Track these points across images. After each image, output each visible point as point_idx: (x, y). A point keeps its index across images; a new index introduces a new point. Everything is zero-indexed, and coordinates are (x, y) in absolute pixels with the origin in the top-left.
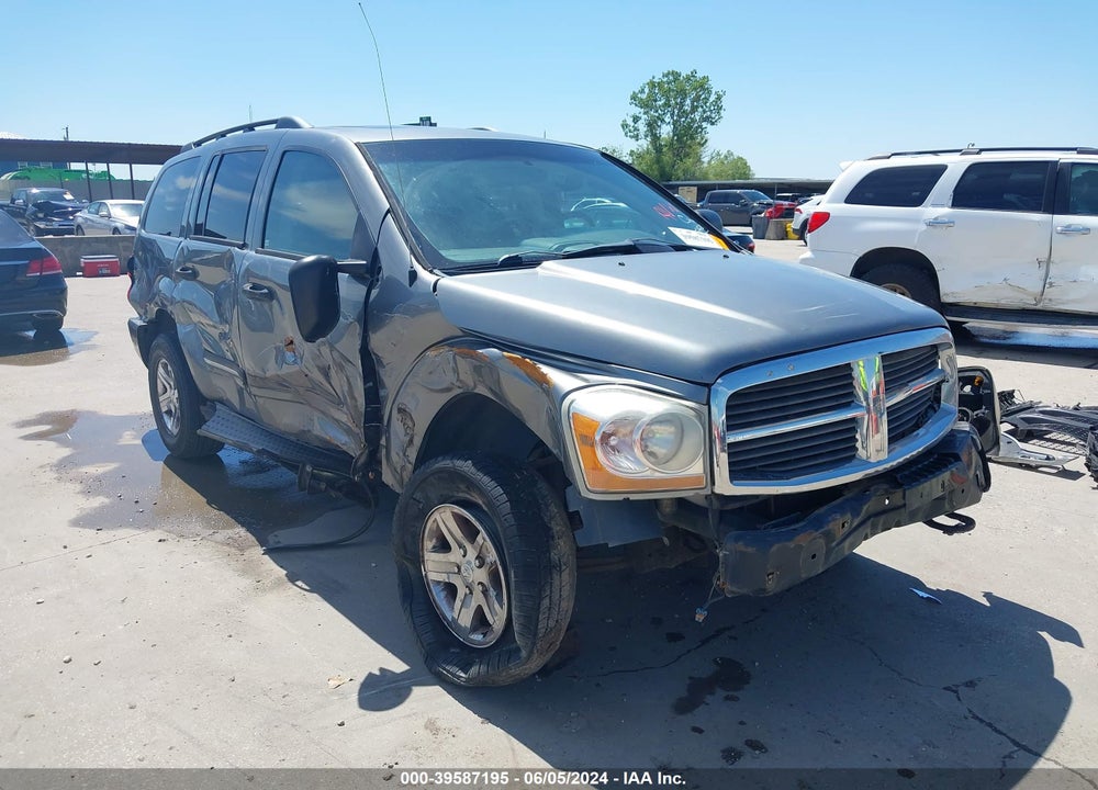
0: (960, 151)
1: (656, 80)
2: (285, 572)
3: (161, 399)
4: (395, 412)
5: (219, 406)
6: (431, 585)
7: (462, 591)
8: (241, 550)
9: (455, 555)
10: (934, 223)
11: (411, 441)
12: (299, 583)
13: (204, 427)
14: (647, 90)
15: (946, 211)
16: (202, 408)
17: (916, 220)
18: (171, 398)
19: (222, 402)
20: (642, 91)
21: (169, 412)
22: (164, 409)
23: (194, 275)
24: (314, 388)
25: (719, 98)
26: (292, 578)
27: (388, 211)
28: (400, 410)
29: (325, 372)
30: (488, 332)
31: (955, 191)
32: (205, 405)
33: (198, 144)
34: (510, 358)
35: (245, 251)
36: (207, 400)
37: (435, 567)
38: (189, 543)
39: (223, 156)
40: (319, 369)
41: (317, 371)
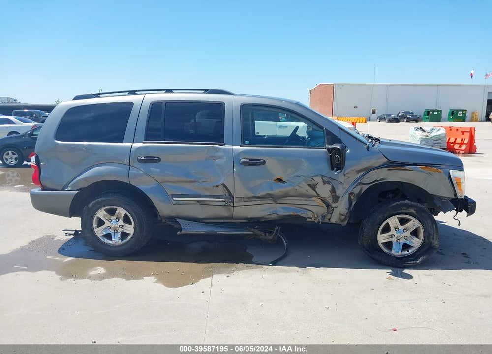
2: (295, 267)
3: (97, 229)
6: (381, 245)
11: (351, 204)
12: (308, 267)
13: (183, 229)
22: (101, 235)
23: (158, 160)
26: (302, 267)
27: (339, 128)
28: (351, 193)
35: (228, 146)
40: (309, 185)
41: (308, 186)
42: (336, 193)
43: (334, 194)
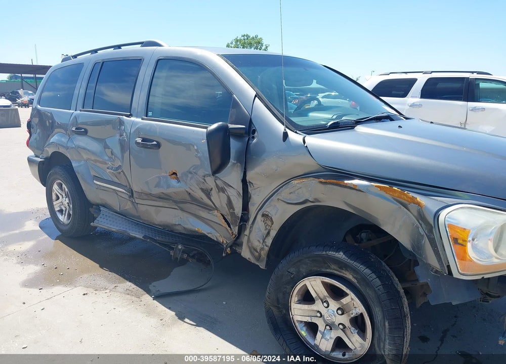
0: (422, 72)
1: (238, 38)
2: (175, 313)
3: (54, 203)
4: (259, 217)
5: (102, 208)
6: (297, 324)
7: (321, 327)
8: (139, 298)
9: (318, 306)
10: (413, 105)
11: (268, 233)
12: (187, 320)
13: (95, 221)
14: (234, 43)
15: (418, 100)
16: (91, 209)
17: (404, 104)
18: (63, 202)
19: (104, 206)
20: (232, 43)
21: (61, 211)
22: (57, 209)
23: (85, 133)
24: (195, 201)
25: (267, 47)
26: (181, 317)
27: (256, 96)
28: (263, 215)
29: (208, 193)
30: (352, 170)
31: (421, 91)
32: (92, 208)
33: (75, 57)
34: (378, 187)
35: (133, 119)
36: (93, 205)
37: (299, 312)
38: (102, 294)
39: (103, 63)
40: (202, 190)
41: (200, 191)
42: (234, 210)
43: (231, 211)
